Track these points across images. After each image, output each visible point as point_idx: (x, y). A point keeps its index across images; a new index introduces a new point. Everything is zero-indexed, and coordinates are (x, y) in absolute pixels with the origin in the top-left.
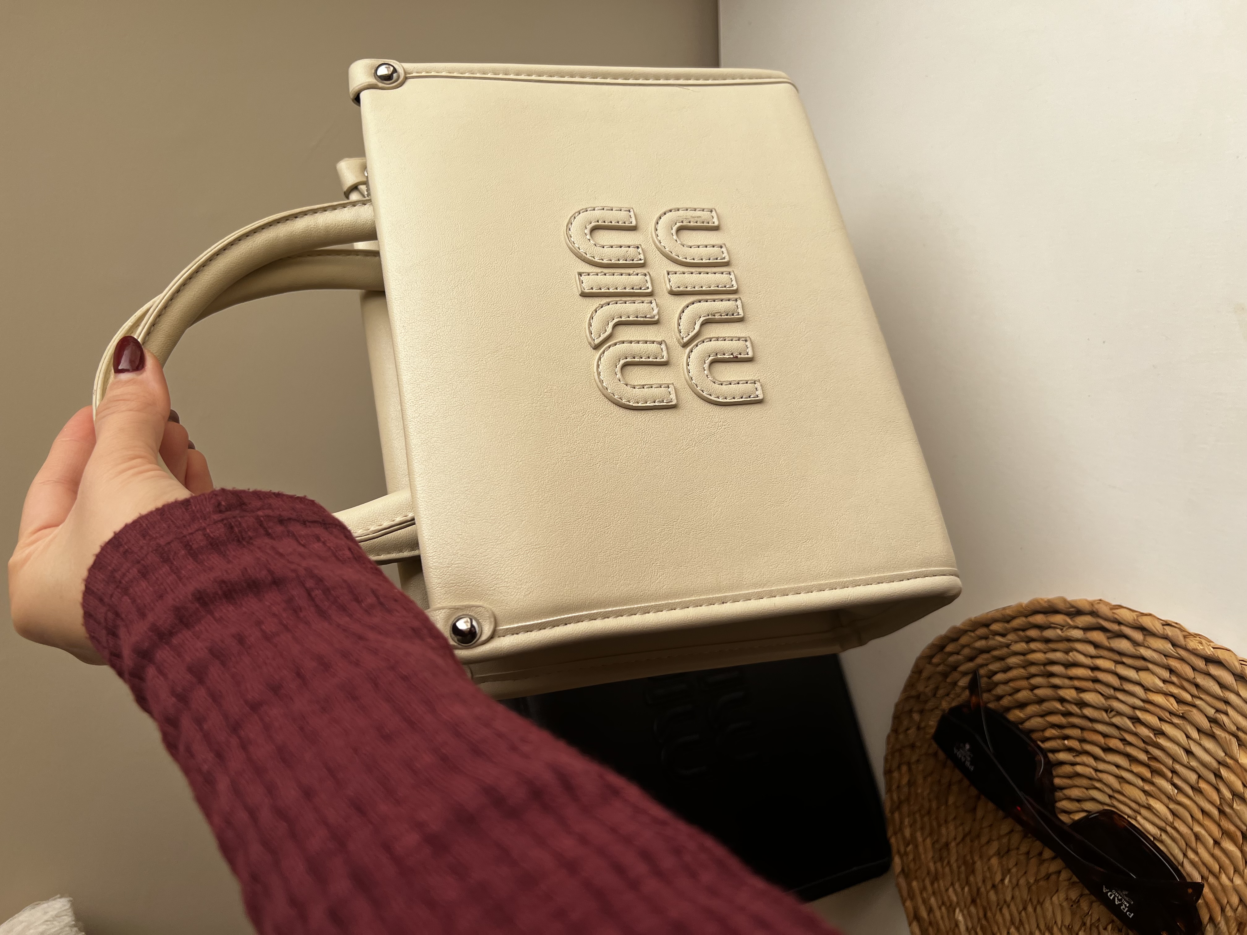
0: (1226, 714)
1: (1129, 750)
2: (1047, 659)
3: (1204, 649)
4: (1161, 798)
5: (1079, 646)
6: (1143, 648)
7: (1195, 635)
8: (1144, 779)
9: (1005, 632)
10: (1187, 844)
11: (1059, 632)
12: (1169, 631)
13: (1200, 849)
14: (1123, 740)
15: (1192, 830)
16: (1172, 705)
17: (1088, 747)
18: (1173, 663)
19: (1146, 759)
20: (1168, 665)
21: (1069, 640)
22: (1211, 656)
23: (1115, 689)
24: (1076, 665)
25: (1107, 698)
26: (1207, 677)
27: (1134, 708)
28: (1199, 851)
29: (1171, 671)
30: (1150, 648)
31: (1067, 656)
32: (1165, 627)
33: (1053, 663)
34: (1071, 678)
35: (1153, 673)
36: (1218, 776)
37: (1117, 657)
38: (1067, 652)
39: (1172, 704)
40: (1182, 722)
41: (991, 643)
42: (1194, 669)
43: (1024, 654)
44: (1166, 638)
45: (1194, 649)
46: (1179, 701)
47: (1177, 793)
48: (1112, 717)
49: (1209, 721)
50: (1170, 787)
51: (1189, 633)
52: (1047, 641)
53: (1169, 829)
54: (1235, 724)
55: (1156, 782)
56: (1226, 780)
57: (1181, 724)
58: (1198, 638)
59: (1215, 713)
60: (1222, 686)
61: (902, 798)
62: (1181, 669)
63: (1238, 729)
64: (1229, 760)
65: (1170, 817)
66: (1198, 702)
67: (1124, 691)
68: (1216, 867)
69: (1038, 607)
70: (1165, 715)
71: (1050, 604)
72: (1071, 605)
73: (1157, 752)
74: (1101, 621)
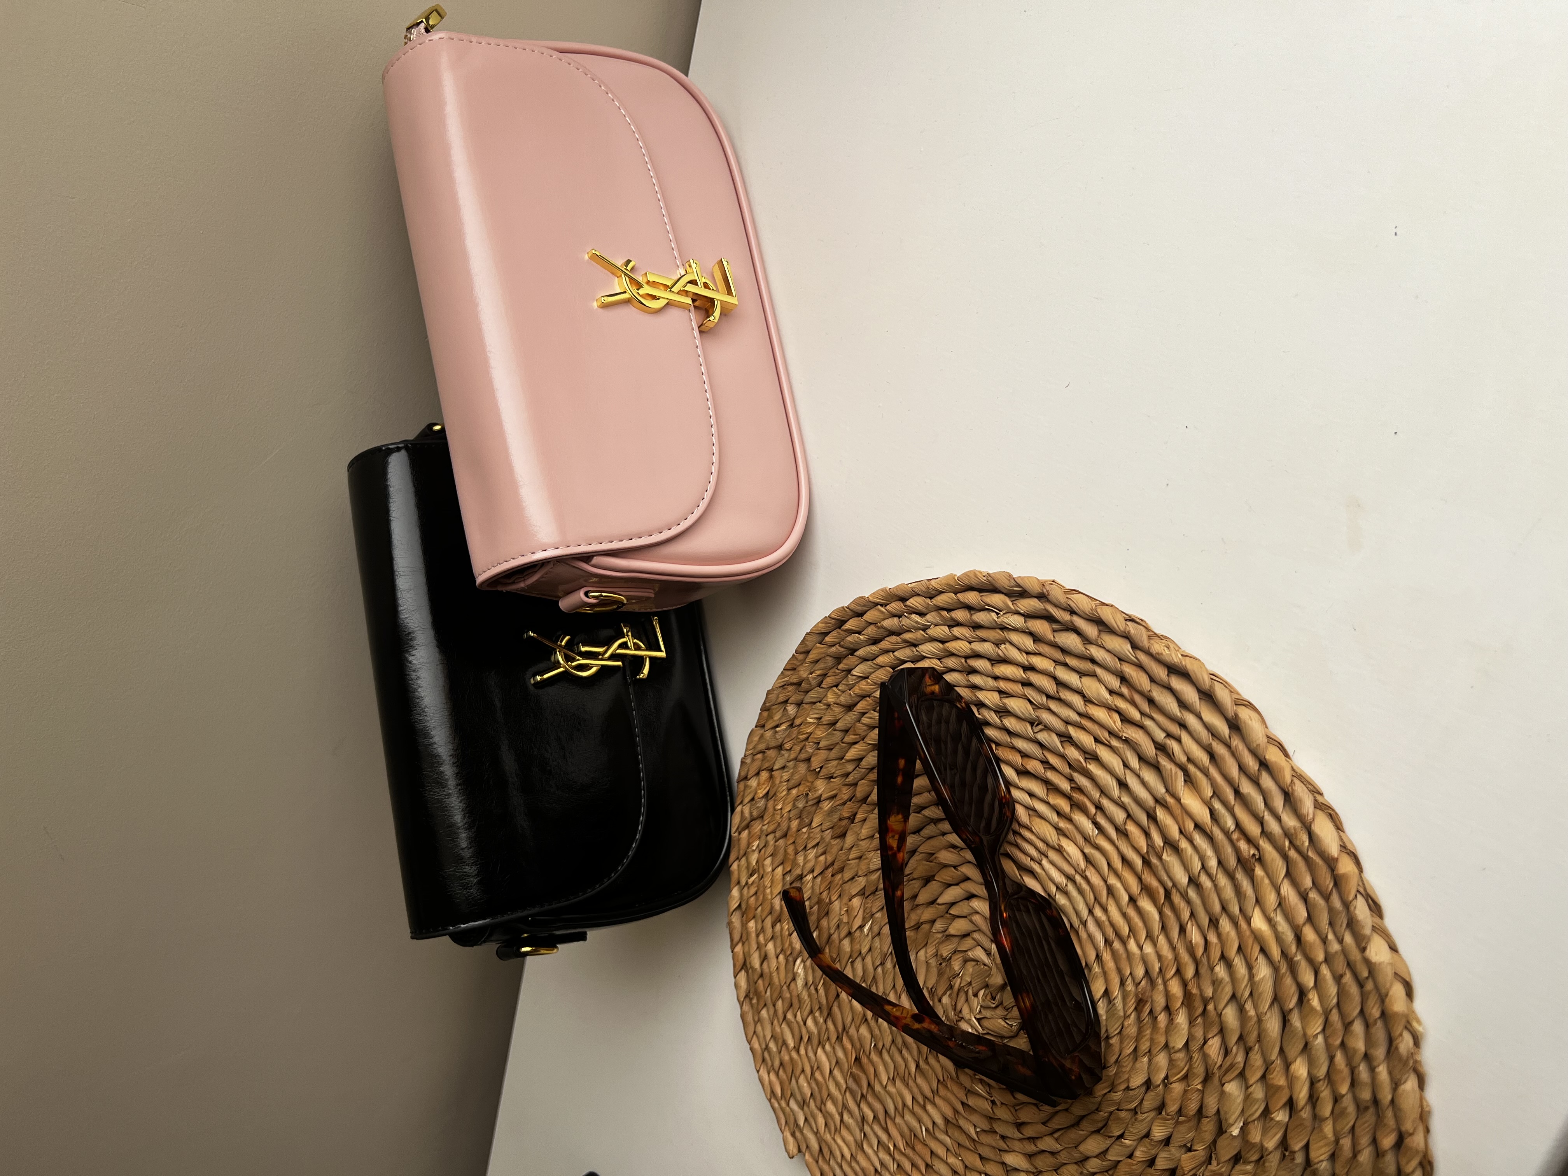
0: (1179, 740)
1: (1051, 775)
2: (971, 649)
3: (1171, 655)
4: (1076, 838)
5: (1014, 637)
6: (1094, 646)
7: (1162, 637)
8: (1059, 814)
9: (924, 610)
10: (1095, 899)
11: (994, 615)
12: (1132, 628)
13: (1111, 906)
14: (1045, 763)
15: (1105, 881)
16: (1115, 723)
18: (1129, 670)
19: (1069, 788)
20: (1121, 672)
21: (1003, 628)
22: (1177, 664)
23: (1048, 697)
24: (1005, 661)
25: (1036, 707)
26: (1165, 691)
27: (1067, 723)
28: (1109, 908)
29: (1123, 679)
30: (1104, 648)
31: (997, 649)
32: (1128, 623)
33: (977, 656)
34: (996, 678)
35: (1100, 681)
36: (1152, 817)
37: (1059, 656)
38: (997, 644)
39: (1114, 721)
40: (1122, 746)
41: (905, 621)
42: (1152, 680)
44: (1126, 636)
45: (1158, 654)
46: (1125, 719)
47: (1098, 834)
48: (1036, 733)
49: (1156, 748)
50: (1090, 826)
51: (1155, 634)
52: (977, 626)
53: (1078, 878)
54: (1186, 753)
55: (1075, 819)
56: (1160, 821)
57: (1120, 748)
58: (1164, 641)
59: (1165, 738)
60: (1183, 704)
61: (755, 814)
62: (1136, 678)
63: (1189, 760)
64: (1170, 800)
65: (1082, 864)
66: (1148, 723)
67: (1059, 700)
68: (1125, 930)
69: (973, 582)
70: (1104, 735)
71: (989, 578)
72: (1017, 583)
73: (1083, 781)
74: (1049, 607)
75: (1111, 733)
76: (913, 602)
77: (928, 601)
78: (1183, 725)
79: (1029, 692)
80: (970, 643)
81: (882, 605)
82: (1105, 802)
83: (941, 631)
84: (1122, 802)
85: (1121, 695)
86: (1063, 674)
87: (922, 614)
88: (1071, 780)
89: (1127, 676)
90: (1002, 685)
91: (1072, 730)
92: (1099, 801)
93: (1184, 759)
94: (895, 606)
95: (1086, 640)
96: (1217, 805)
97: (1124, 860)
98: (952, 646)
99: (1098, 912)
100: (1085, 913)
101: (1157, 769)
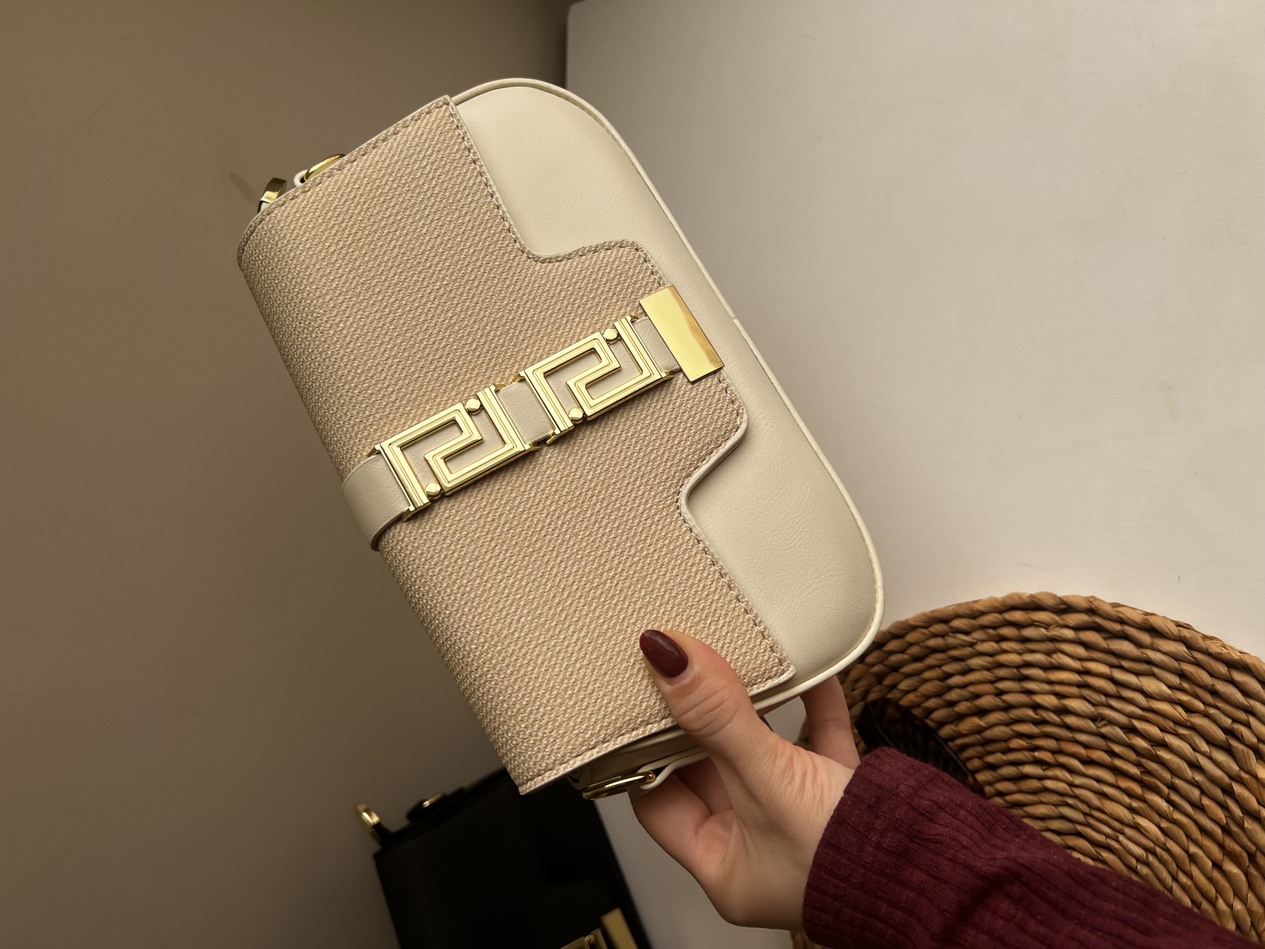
0: (1248, 725)
2: (1023, 661)
3: (1228, 653)
4: (1150, 816)
5: (1066, 647)
6: (1149, 650)
7: (1211, 638)
8: (1131, 795)
9: (969, 630)
10: (1178, 866)
11: (1044, 631)
12: (1186, 633)
14: (1110, 752)
16: (1178, 714)
18: (1187, 668)
19: (1139, 773)
20: (1180, 670)
21: (1053, 640)
22: (1236, 660)
24: (1058, 668)
25: (1096, 705)
26: (1226, 684)
27: (1130, 716)
28: (1194, 874)
29: (1183, 676)
30: (1160, 651)
31: (1049, 659)
34: (1050, 683)
35: (1158, 678)
36: (1228, 792)
37: (1114, 660)
38: (1049, 654)
39: (1178, 712)
40: (1188, 733)
41: (951, 640)
42: (1213, 675)
43: (992, 655)
44: (1180, 640)
45: (1216, 653)
46: (1189, 710)
47: (1173, 810)
48: (1101, 727)
49: (1225, 733)
50: (1165, 804)
51: (1205, 636)
52: (1025, 641)
53: (1158, 850)
54: (1255, 735)
55: (1148, 799)
56: (1238, 796)
58: (1217, 642)
59: (1232, 723)
60: (1246, 693)
62: (1195, 674)
64: (1245, 776)
65: (1161, 838)
66: (1212, 711)
67: (1121, 698)
68: (1212, 892)
69: (1017, 601)
71: (1034, 599)
72: (1062, 601)
73: (1153, 766)
74: (1098, 620)
75: (1176, 722)
76: (957, 623)
77: (973, 621)
78: (1250, 712)
79: (1086, 692)
80: (1020, 654)
81: (922, 627)
82: (1177, 781)
83: (989, 646)
84: (1196, 781)
85: (1183, 690)
86: (1120, 675)
87: (967, 633)
88: (1138, 765)
89: (1187, 673)
90: (1058, 688)
91: (1137, 724)
92: (1172, 782)
93: (1254, 739)
94: (938, 628)
95: (1139, 645)
98: (1003, 658)
99: (1183, 878)
100: (1169, 880)
101: (1228, 750)
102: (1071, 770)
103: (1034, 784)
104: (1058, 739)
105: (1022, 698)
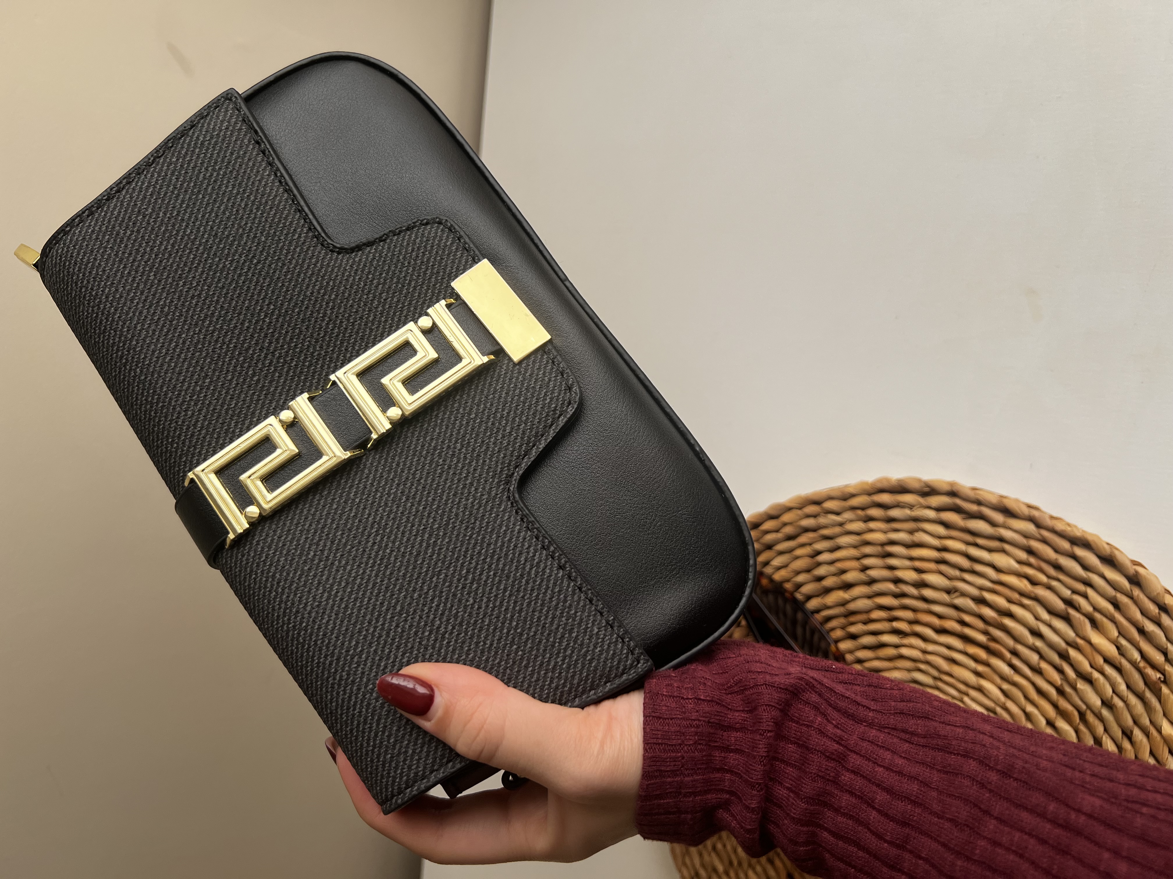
0: (1085, 596)
1: (968, 631)
2: (887, 538)
4: (994, 679)
5: (927, 526)
6: (1002, 529)
8: (978, 661)
9: (840, 511)
11: (907, 511)
12: (1033, 513)
14: (961, 622)
17: (918, 629)
18: (1036, 545)
19: (986, 640)
20: (1028, 546)
21: (916, 520)
23: (962, 570)
24: (919, 545)
25: (951, 579)
26: (1069, 558)
27: (981, 588)
29: (1030, 551)
30: (1011, 529)
31: (911, 536)
33: (892, 543)
34: (911, 559)
35: (1009, 554)
36: (1064, 656)
37: (969, 538)
38: (911, 532)
39: (1023, 585)
40: (1032, 603)
41: (822, 520)
42: (1056, 551)
43: (858, 534)
44: (1029, 519)
46: (1034, 583)
47: (1014, 674)
48: (954, 599)
49: (1065, 603)
50: (1007, 667)
52: (890, 520)
54: (1091, 605)
55: (992, 664)
56: (1073, 659)
57: (1029, 604)
59: (1071, 594)
60: (1085, 567)
62: (1041, 550)
63: (1095, 609)
64: (1080, 641)
65: (1002, 698)
66: (1054, 583)
67: (973, 572)
69: (885, 485)
70: (1015, 596)
71: (901, 483)
72: (927, 485)
73: (998, 633)
74: (958, 501)
75: (1022, 594)
76: (829, 505)
77: (844, 503)
78: (1088, 584)
79: (943, 568)
80: (885, 533)
81: (797, 509)
82: (1020, 648)
83: (858, 526)
84: (1036, 647)
85: (1029, 565)
86: (974, 552)
87: (838, 514)
88: (986, 633)
89: (1034, 549)
90: (918, 564)
91: (988, 596)
92: (1014, 648)
93: (1090, 609)
94: (811, 509)
95: (993, 524)
96: (1123, 642)
97: (1040, 692)
98: (870, 537)
101: (1066, 619)
102: (925, 639)
103: (891, 652)
104: (914, 610)
105: (886, 573)
